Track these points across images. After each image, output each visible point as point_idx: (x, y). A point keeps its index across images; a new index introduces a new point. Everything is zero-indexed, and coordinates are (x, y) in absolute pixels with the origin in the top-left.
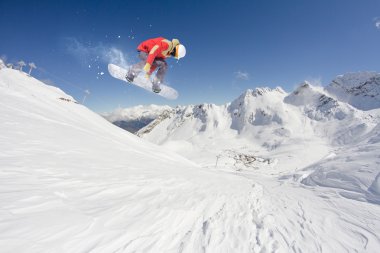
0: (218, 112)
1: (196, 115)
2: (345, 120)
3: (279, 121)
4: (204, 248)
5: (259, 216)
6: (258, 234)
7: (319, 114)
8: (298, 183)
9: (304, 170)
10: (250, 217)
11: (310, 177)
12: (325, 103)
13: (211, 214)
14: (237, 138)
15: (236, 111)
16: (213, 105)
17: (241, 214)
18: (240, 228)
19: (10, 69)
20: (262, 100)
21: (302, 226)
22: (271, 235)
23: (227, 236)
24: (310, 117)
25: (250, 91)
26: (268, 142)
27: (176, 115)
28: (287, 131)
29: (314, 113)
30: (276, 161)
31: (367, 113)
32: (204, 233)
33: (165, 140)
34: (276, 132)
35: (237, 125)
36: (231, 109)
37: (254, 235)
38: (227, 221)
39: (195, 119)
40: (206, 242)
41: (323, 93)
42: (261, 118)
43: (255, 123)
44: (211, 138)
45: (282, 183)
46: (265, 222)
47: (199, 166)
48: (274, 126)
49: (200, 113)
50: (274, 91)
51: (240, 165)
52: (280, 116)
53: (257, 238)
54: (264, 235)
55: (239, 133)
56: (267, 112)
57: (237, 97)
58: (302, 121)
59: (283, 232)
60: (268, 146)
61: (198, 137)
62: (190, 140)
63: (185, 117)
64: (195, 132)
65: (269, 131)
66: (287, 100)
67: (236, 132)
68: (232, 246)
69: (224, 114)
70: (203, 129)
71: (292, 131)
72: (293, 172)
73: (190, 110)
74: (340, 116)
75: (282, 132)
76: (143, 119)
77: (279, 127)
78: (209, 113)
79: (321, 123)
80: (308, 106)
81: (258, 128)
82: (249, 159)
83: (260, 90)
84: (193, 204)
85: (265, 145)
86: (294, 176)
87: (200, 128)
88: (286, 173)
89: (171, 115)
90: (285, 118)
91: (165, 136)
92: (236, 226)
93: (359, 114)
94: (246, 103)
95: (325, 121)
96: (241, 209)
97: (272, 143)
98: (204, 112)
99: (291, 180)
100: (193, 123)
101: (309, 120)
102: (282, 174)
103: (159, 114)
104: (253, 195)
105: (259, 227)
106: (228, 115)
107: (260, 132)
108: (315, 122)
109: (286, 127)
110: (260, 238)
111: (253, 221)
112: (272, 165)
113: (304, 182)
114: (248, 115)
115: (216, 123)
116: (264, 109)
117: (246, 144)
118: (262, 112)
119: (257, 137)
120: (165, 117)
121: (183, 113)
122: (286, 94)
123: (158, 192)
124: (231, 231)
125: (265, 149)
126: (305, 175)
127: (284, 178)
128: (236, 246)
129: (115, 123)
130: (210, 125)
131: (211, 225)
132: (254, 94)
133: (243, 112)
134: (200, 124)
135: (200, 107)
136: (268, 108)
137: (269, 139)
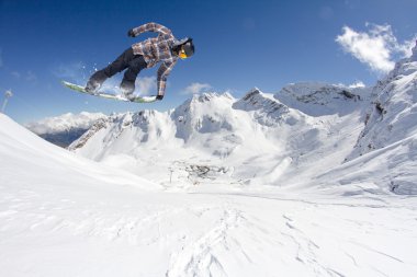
0: (161, 119)
1: (136, 123)
2: (297, 126)
3: (229, 128)
7: (270, 120)
12: (276, 109)
14: (185, 147)
15: (181, 118)
16: (156, 111)
20: (209, 106)
24: (261, 122)
25: (197, 96)
26: (219, 150)
27: (113, 124)
28: (237, 137)
29: (265, 119)
31: (318, 118)
34: (226, 139)
35: (182, 133)
36: (175, 116)
39: (134, 129)
41: (274, 100)
42: (209, 125)
43: (203, 131)
44: (155, 149)
48: (223, 133)
49: (140, 122)
52: (230, 122)
55: (185, 142)
56: (215, 118)
58: (253, 127)
60: (220, 155)
61: (140, 149)
62: (132, 153)
63: (123, 127)
64: (136, 144)
65: (218, 138)
66: (235, 106)
67: (182, 141)
69: (167, 121)
70: (145, 139)
71: (243, 138)
73: (129, 118)
74: (291, 122)
75: (233, 139)
77: (229, 133)
78: (151, 120)
79: (272, 129)
80: (258, 112)
81: (206, 135)
82: (203, 171)
83: (207, 95)
85: (216, 153)
87: (141, 138)
89: (107, 124)
90: (234, 124)
91: (101, 150)
93: (310, 120)
94: (192, 108)
95: (276, 126)
97: (223, 150)
98: (145, 119)
100: (132, 132)
101: (260, 126)
106: (171, 122)
107: (208, 140)
108: (266, 127)
109: (236, 134)
112: (228, 174)
114: (194, 122)
115: (159, 132)
116: (211, 115)
117: (196, 154)
118: (211, 119)
119: (206, 146)
120: (100, 126)
121: (121, 121)
122: (234, 100)
125: (216, 158)
129: (41, 136)
130: (152, 134)
132: (201, 100)
133: (189, 119)
134: (141, 134)
135: (140, 114)
136: (216, 114)
137: (219, 147)
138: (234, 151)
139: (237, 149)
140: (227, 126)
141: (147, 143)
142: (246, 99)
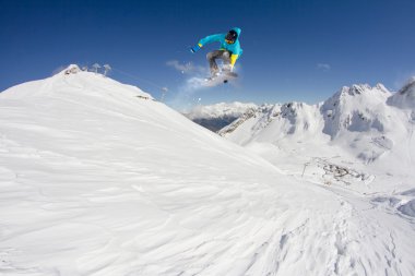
0: (309, 113)
1: (285, 115)
3: (380, 128)
4: (278, 264)
5: (344, 240)
6: (338, 260)
8: (394, 209)
9: (404, 194)
10: (333, 239)
11: (410, 204)
13: (292, 228)
14: (330, 144)
15: (330, 112)
16: (304, 104)
17: (324, 234)
18: (320, 249)
19: (86, 73)
20: (361, 100)
21: (389, 263)
22: (352, 265)
23: (305, 255)
25: (346, 88)
26: (365, 153)
27: (262, 114)
28: (387, 140)
30: (372, 177)
32: (281, 247)
33: (249, 141)
34: (375, 141)
35: (330, 129)
36: (324, 110)
37: (334, 261)
38: (308, 238)
39: (283, 120)
40: (282, 258)
42: (359, 123)
43: (352, 129)
44: (300, 142)
45: (376, 206)
46: (349, 249)
47: (284, 173)
48: (374, 134)
49: (289, 113)
50: (375, 89)
51: (330, 177)
52: (381, 121)
53: (336, 265)
54: (345, 263)
55: (332, 139)
56: (366, 115)
57: (331, 96)
58: (408, 130)
59: (366, 264)
60: (364, 158)
61: (285, 140)
62: (277, 143)
63: (272, 117)
64: (282, 134)
65: (367, 138)
66: (390, 102)
67: (329, 137)
68: (308, 267)
69: (315, 115)
70: (292, 131)
71: (394, 143)
72: (390, 195)
73: (278, 109)
75: (382, 143)
76: (226, 117)
77: (380, 135)
78: (299, 112)
81: (354, 134)
82: (341, 172)
83: (358, 87)
84: (275, 214)
85: (361, 156)
86: (391, 200)
87: (288, 130)
88: (381, 195)
89: (257, 114)
90: (387, 125)
91: (249, 136)
92: (316, 246)
94: (341, 102)
96: (325, 227)
97: (369, 154)
98: (293, 112)
99: (386, 203)
100: (281, 123)
102: (376, 196)
103: (243, 112)
104: (341, 215)
105: (340, 252)
106: (320, 116)
107: (356, 140)
109: (387, 136)
110: (339, 265)
111: (336, 245)
112: (366, 182)
113: (402, 209)
114: (343, 118)
115: (306, 125)
116: (362, 111)
117: (338, 153)
118: (360, 116)
119: (353, 146)
120: (250, 116)
121: (270, 112)
122: (389, 94)
123: (238, 196)
124: (310, 250)
125: (359, 162)
126: (404, 201)
127: (379, 200)
128: (312, 269)
129: (196, 121)
130: (300, 127)
131: (290, 240)
132: (351, 93)
133: (338, 114)
134: (289, 126)
135: (289, 106)
136: (367, 110)
137: (366, 150)
138: (381, 157)
139: (385, 155)
140: (378, 126)
141: (294, 135)
142: (402, 93)
